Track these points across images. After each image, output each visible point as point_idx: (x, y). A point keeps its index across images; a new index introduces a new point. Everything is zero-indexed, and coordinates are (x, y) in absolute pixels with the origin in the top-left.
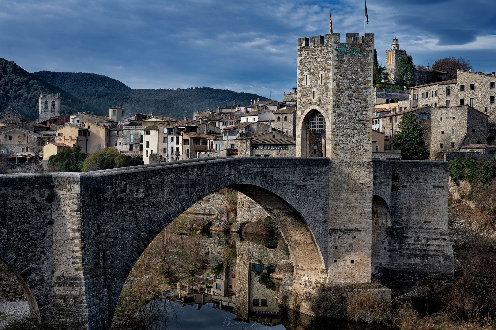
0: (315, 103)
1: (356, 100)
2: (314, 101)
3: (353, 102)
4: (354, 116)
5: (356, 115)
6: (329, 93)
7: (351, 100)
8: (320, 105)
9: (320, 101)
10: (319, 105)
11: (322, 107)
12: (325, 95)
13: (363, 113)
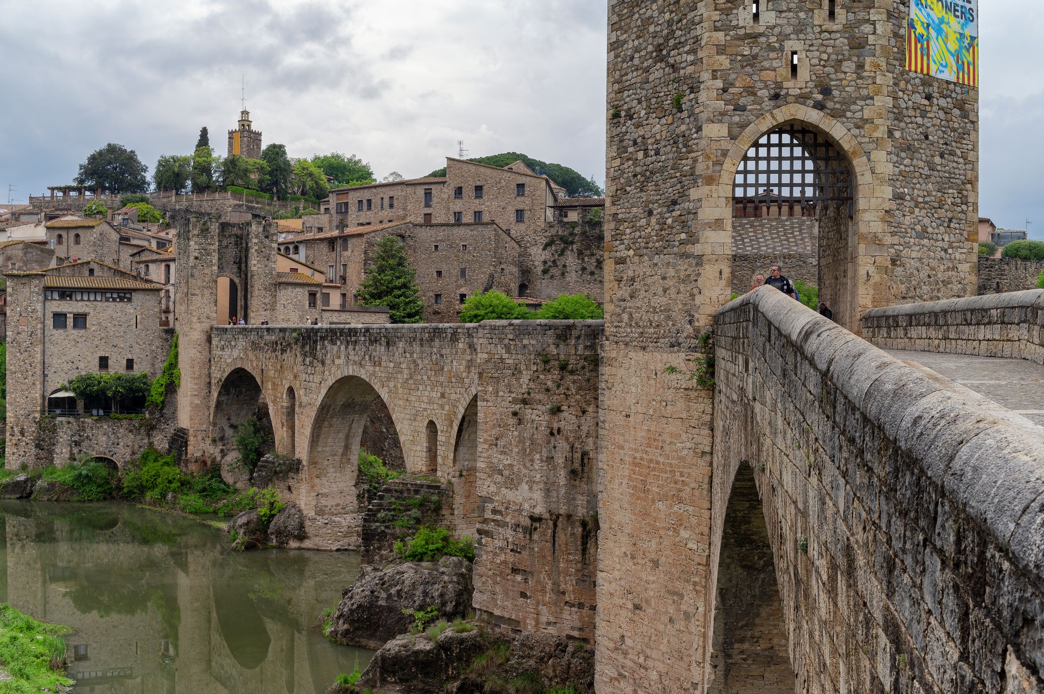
0: (802, 98)
1: (943, 102)
2: (793, 87)
3: (935, 108)
4: (938, 160)
5: (942, 156)
6: (868, 60)
7: (929, 97)
8: (830, 105)
9: (826, 91)
10: (819, 106)
11: (836, 115)
12: (849, 66)
13: (958, 152)
